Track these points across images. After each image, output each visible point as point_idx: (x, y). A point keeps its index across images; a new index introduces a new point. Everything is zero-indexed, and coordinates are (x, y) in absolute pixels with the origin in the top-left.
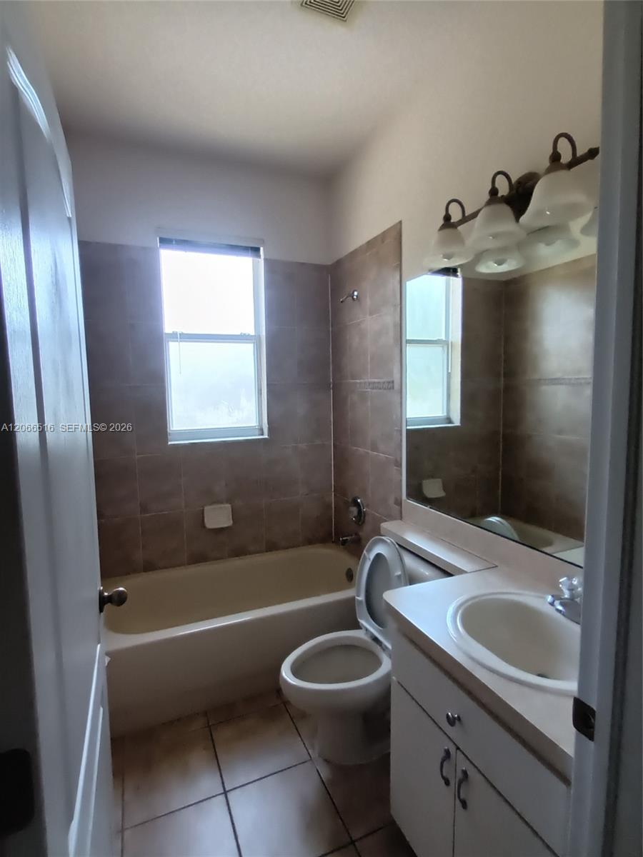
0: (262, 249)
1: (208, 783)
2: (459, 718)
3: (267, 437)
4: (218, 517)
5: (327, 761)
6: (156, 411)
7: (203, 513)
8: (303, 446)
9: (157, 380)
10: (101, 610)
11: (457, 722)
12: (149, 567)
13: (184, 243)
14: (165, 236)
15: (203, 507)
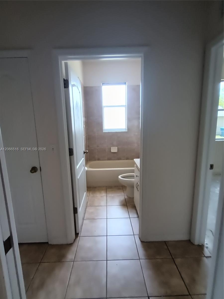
0: (127, 83)
1: (104, 194)
2: (138, 176)
3: (127, 131)
4: (114, 150)
5: (127, 196)
6: (100, 124)
7: (111, 149)
8: (136, 134)
9: (101, 117)
10: (84, 154)
11: (137, 177)
12: (99, 160)
13: (108, 84)
14: (103, 83)
15: (111, 147)
